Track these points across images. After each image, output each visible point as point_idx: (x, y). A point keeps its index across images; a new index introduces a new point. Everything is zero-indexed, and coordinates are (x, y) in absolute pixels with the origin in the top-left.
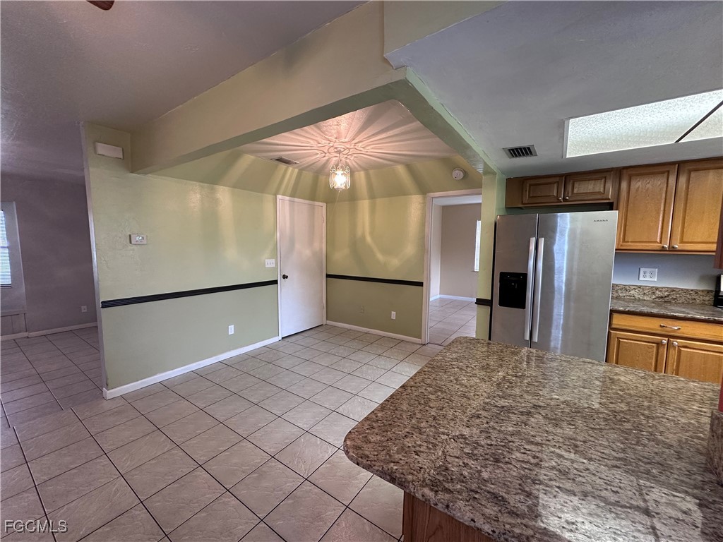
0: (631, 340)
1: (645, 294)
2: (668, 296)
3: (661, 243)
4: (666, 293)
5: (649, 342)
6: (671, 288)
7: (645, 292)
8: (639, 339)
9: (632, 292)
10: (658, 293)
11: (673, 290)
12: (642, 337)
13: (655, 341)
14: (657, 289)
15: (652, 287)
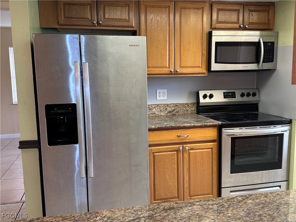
0: (161, 152)
1: (161, 110)
2: (174, 110)
3: (169, 68)
4: (173, 108)
5: (172, 151)
6: (175, 104)
7: (161, 109)
8: (166, 150)
9: (154, 110)
10: (169, 109)
11: (176, 105)
12: (168, 148)
13: (176, 149)
14: (168, 105)
15: (165, 105)
